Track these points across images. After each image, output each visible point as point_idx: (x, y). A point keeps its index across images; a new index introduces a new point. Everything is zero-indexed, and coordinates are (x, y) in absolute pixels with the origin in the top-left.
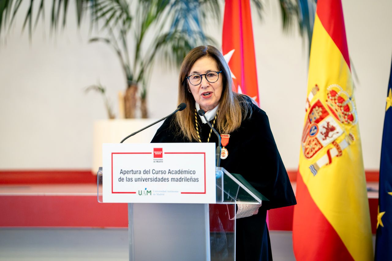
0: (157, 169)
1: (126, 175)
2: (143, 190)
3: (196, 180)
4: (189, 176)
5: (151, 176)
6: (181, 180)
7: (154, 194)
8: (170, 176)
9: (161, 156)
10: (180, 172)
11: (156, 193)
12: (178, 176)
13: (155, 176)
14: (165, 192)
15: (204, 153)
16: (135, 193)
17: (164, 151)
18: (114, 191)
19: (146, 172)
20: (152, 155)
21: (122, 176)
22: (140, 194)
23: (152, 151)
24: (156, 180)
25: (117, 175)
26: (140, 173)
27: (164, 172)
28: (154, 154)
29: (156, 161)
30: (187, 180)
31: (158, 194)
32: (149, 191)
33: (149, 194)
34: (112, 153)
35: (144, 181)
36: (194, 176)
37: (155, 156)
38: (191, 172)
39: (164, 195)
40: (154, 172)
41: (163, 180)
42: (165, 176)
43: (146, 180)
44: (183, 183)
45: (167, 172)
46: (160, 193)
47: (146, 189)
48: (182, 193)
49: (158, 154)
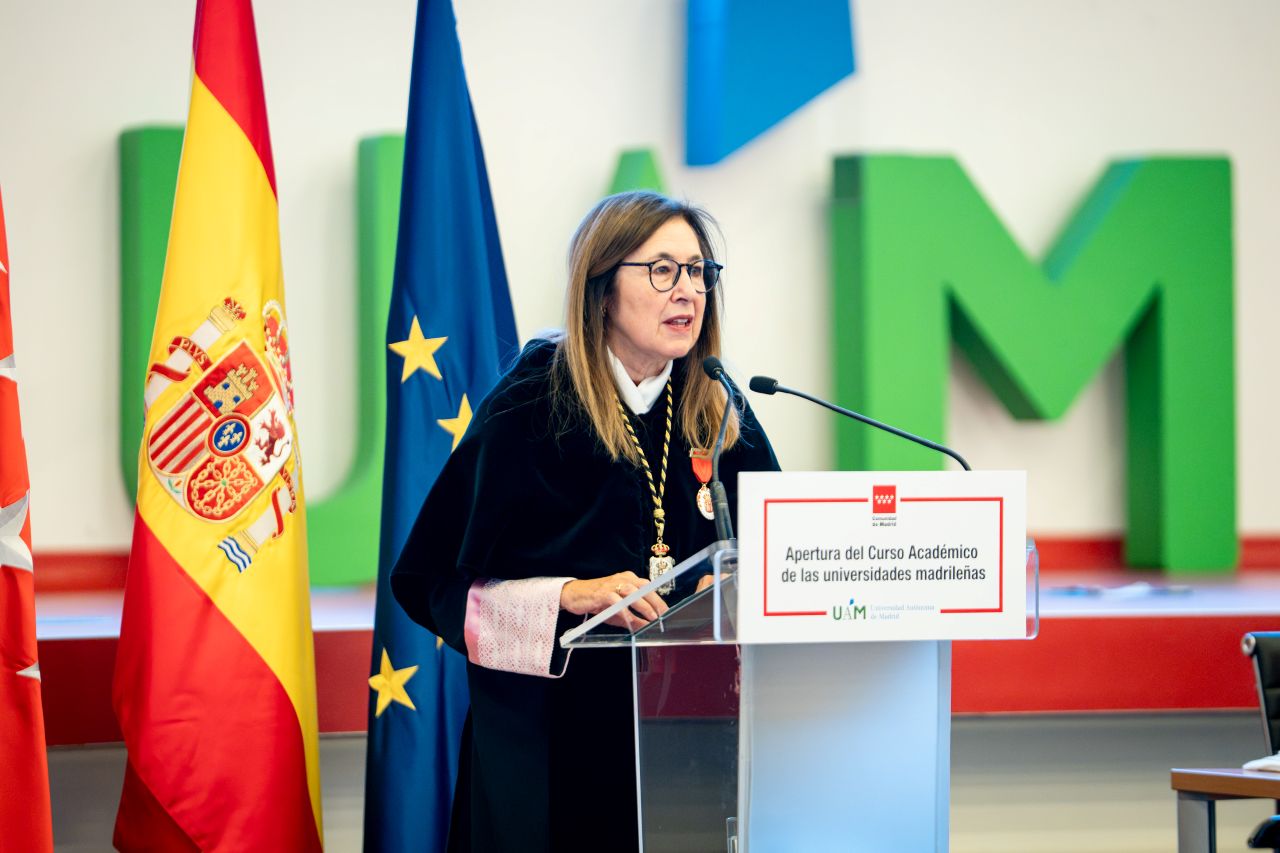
0: (881, 546)
1: (802, 563)
2: (846, 605)
3: (979, 574)
4: (960, 564)
5: (865, 564)
6: (940, 574)
7: (873, 617)
8: (914, 565)
9: (890, 508)
10: (938, 553)
11: (877, 613)
12: (934, 564)
13: (876, 564)
14: (902, 608)
15: (1000, 500)
16: (824, 613)
17: (899, 494)
18: (769, 610)
19: (852, 554)
20: (870, 505)
21: (791, 565)
22: (838, 616)
23: (869, 495)
24: (877, 575)
25: (778, 564)
26: (838, 557)
27: (898, 554)
28: (875, 502)
29: (878, 522)
30: (956, 574)
31: (882, 617)
32: (860, 608)
33: (860, 616)
34: (766, 502)
35: (846, 579)
36: (974, 564)
37: (878, 508)
38: (968, 553)
39: (897, 616)
40: (874, 552)
41: (896, 575)
42: (902, 564)
43: (853, 576)
44: (947, 583)
45: (907, 554)
46: (887, 613)
47: (852, 602)
48: (943, 611)
49: (885, 501)
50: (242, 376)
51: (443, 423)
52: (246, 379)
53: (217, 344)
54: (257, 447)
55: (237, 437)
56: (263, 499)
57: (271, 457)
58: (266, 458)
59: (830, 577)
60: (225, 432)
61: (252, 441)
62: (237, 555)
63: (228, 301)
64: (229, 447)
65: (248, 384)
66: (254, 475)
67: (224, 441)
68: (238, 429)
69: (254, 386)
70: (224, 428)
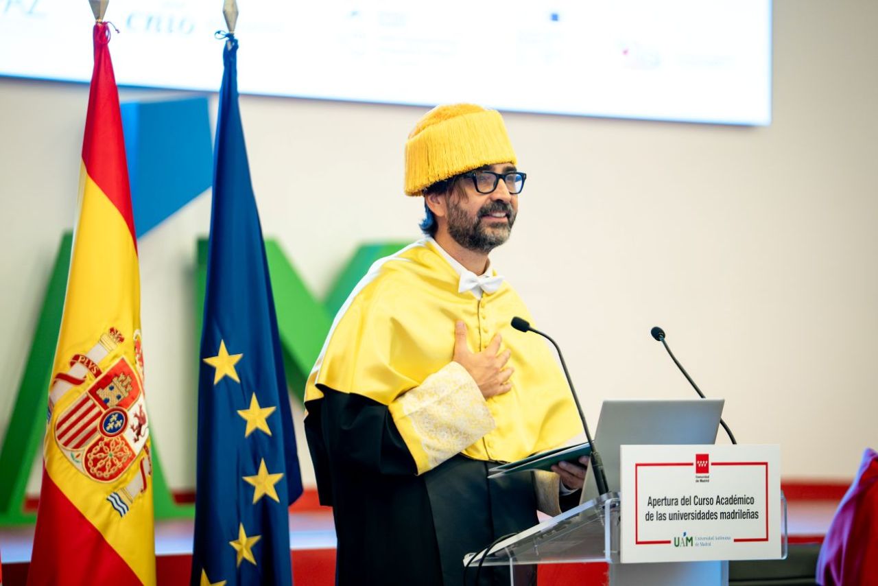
0: (700, 496)
1: (657, 508)
2: (681, 536)
3: (754, 515)
4: (744, 508)
5: (691, 509)
6: (733, 515)
7: (697, 545)
8: (719, 509)
9: (706, 470)
10: (733, 500)
11: (699, 542)
12: (729, 508)
13: (699, 508)
14: (712, 539)
15: (766, 464)
16: (669, 542)
17: (711, 460)
18: (639, 540)
19: (686, 501)
20: (694, 468)
21: (651, 509)
22: (677, 544)
23: (694, 460)
24: (700, 516)
25: (644, 508)
26: (677, 503)
27: (709, 501)
28: (697, 465)
29: (699, 479)
30: (743, 515)
31: (702, 544)
32: (689, 538)
33: (689, 544)
34: (637, 465)
35: (682, 519)
36: (752, 508)
37: (699, 470)
38: (749, 501)
39: (710, 545)
40: (697, 500)
41: (710, 516)
42: (712, 509)
43: (685, 516)
44: (738, 521)
45: (715, 502)
46: (704, 542)
47: (685, 534)
48: (736, 540)
49: (702, 465)
50: (122, 381)
51: (241, 413)
52: (125, 384)
53: (105, 358)
54: (132, 430)
55: (119, 423)
56: (134, 466)
57: (140, 437)
58: (136, 437)
59: (674, 517)
60: (111, 420)
61: (129, 427)
62: (119, 506)
63: (112, 330)
64: (114, 430)
65: (126, 387)
66: (130, 449)
67: (111, 426)
68: (120, 418)
69: (129, 388)
70: (110, 417)
